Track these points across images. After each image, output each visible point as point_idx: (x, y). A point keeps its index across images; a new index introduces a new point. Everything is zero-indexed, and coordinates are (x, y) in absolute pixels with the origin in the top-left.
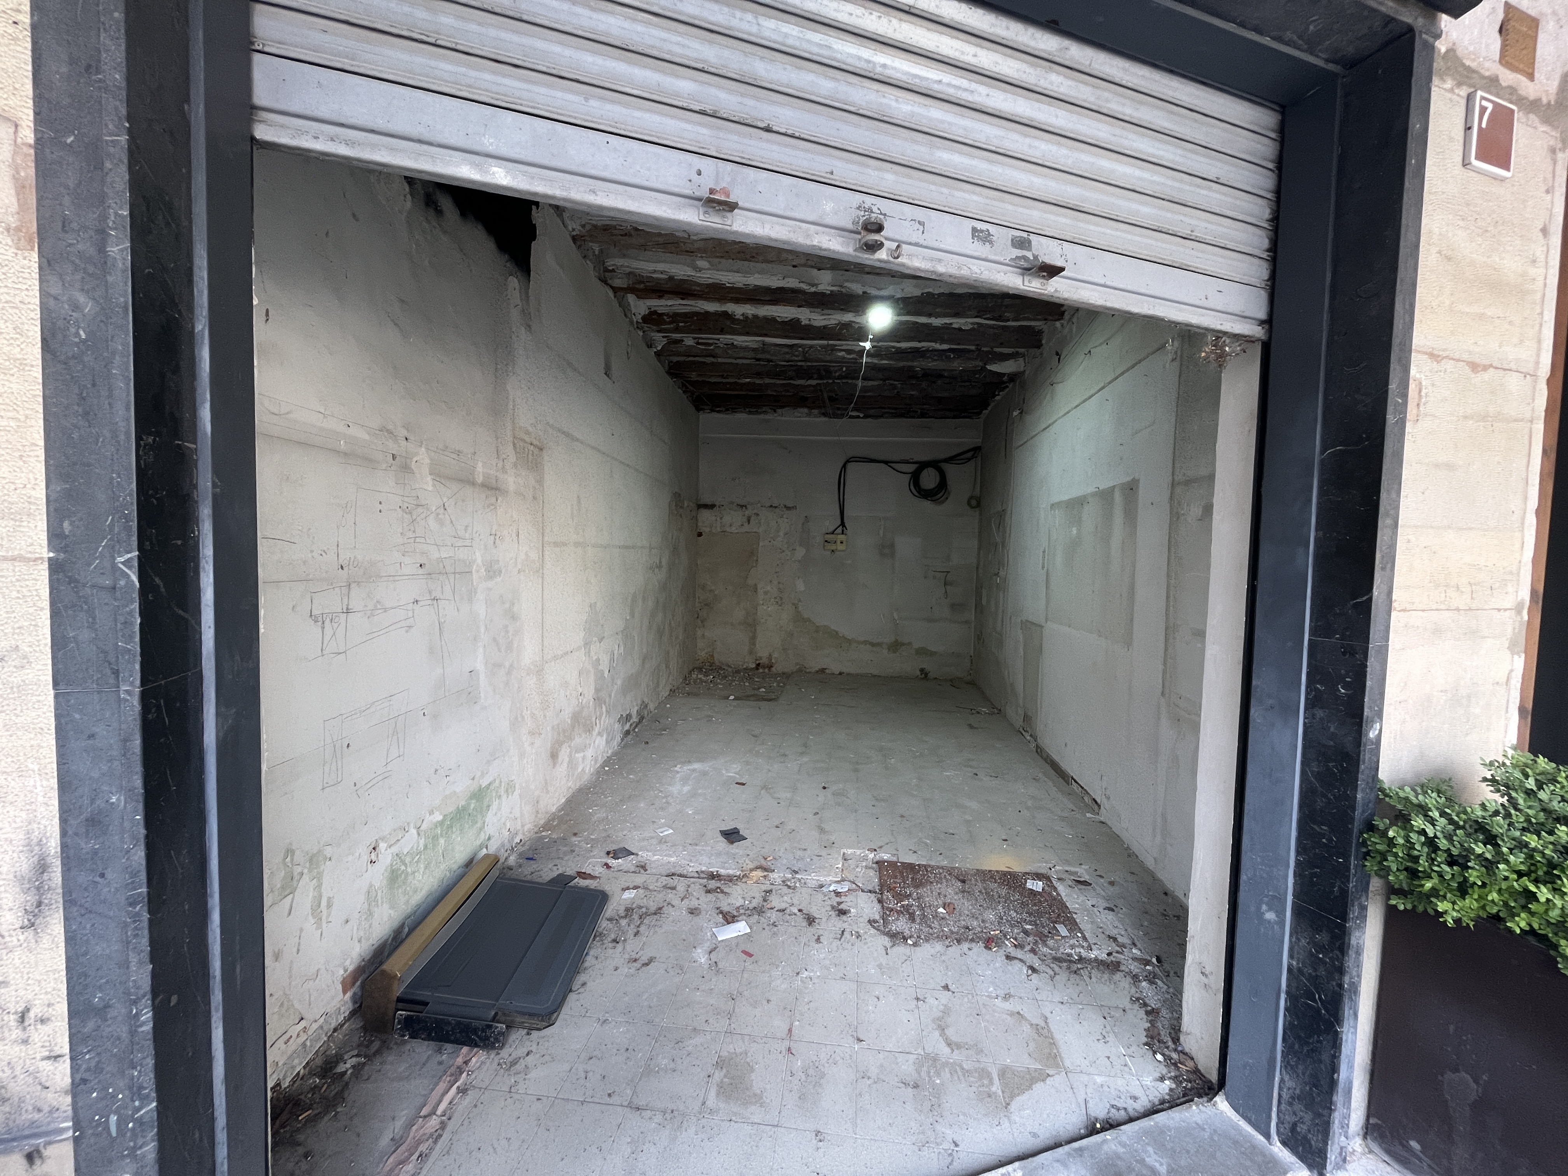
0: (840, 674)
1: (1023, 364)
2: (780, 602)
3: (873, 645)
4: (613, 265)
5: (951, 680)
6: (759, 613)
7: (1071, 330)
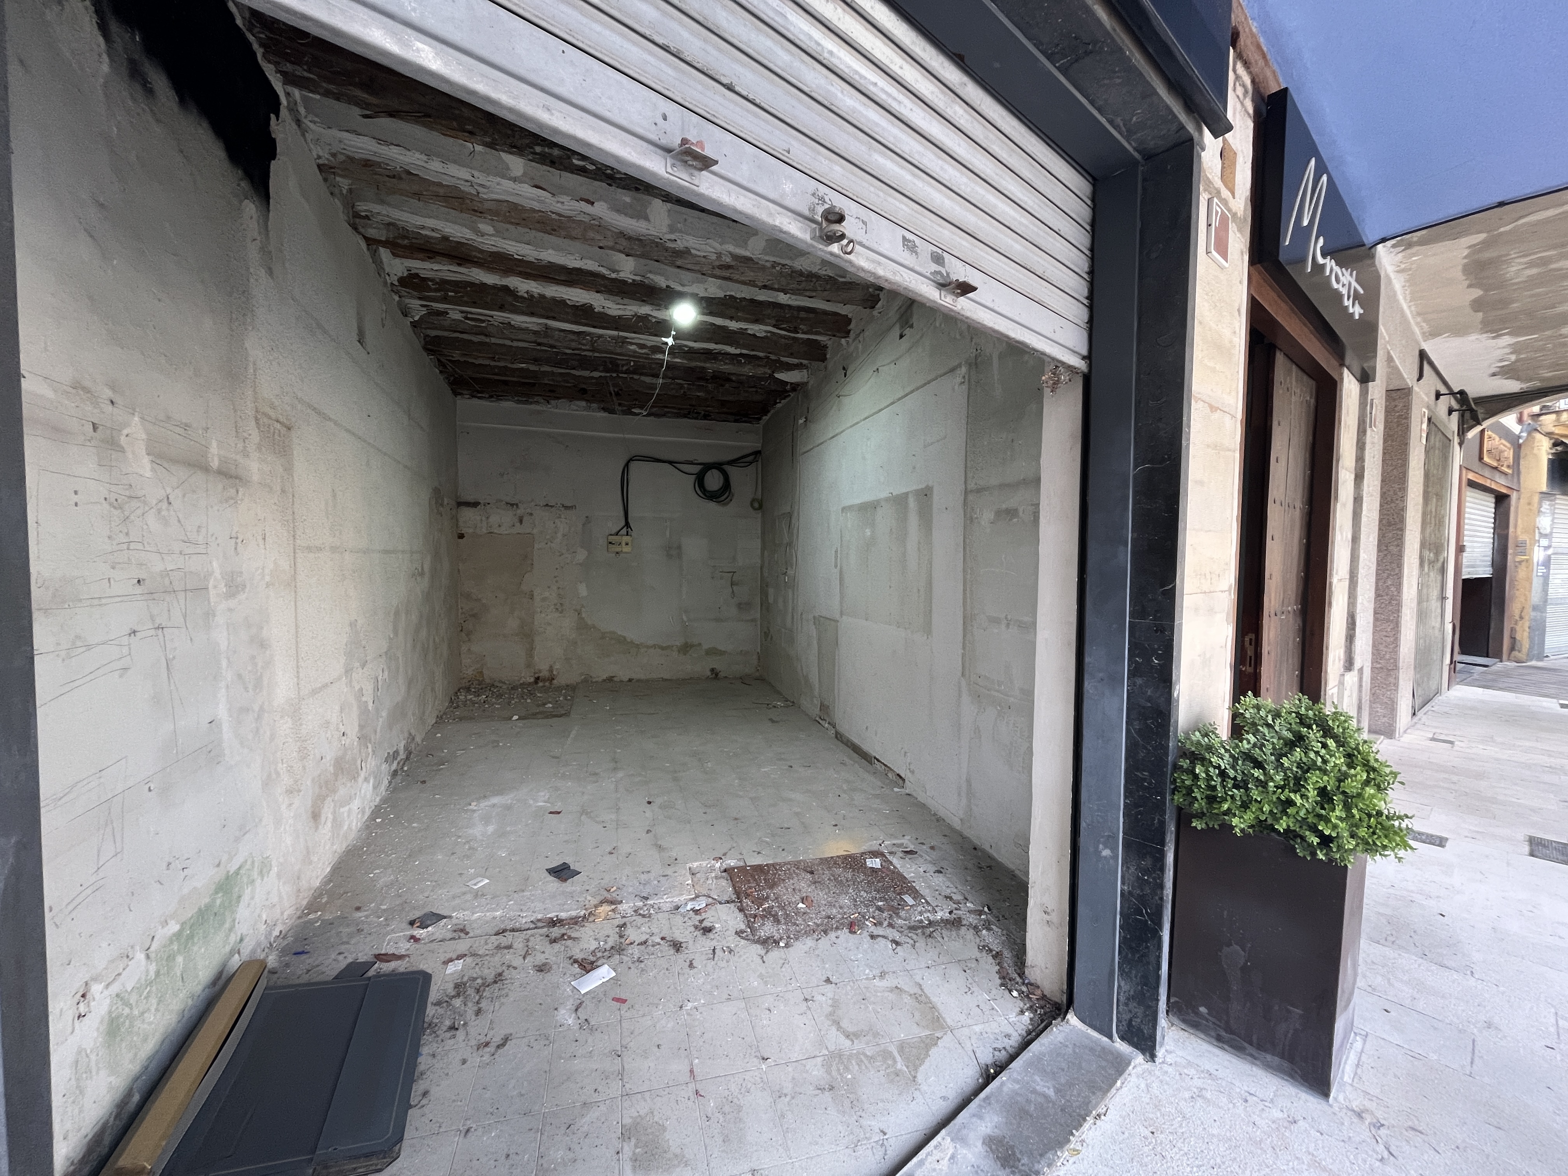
0: (630, 680)
1: (806, 376)
2: (560, 608)
3: (663, 648)
4: (366, 211)
5: (741, 678)
6: (536, 623)
7: (857, 348)
